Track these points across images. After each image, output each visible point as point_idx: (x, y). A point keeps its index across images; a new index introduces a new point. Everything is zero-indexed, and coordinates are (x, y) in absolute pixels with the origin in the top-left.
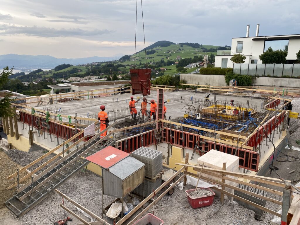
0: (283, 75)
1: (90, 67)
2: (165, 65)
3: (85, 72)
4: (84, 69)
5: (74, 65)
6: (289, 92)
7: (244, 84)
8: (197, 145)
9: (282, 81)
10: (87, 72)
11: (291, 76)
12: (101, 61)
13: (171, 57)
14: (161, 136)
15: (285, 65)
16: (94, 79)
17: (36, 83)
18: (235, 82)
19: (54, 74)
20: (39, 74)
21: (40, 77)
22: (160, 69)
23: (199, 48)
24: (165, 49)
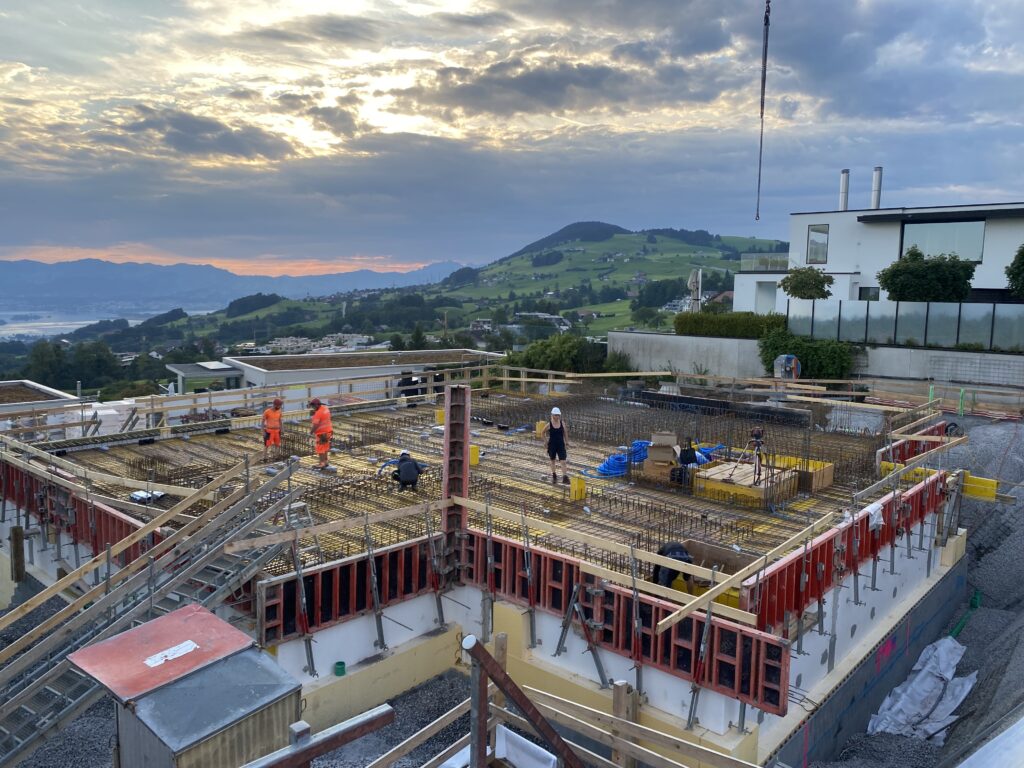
0: (961, 342)
1: (344, 304)
2: (594, 302)
3: (328, 322)
4: (323, 311)
5: (293, 299)
6: (982, 405)
7: (824, 372)
8: (577, 601)
9: (957, 362)
10: (332, 324)
11: (987, 347)
12: (383, 287)
13: (613, 277)
14: (459, 561)
15: (965, 305)
16: (353, 344)
17: (160, 357)
18: (793, 365)
19: (224, 327)
20: (173, 326)
21: (176, 334)
22: (575, 314)
23: (711, 246)
24: (595, 249)
